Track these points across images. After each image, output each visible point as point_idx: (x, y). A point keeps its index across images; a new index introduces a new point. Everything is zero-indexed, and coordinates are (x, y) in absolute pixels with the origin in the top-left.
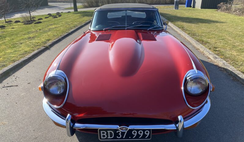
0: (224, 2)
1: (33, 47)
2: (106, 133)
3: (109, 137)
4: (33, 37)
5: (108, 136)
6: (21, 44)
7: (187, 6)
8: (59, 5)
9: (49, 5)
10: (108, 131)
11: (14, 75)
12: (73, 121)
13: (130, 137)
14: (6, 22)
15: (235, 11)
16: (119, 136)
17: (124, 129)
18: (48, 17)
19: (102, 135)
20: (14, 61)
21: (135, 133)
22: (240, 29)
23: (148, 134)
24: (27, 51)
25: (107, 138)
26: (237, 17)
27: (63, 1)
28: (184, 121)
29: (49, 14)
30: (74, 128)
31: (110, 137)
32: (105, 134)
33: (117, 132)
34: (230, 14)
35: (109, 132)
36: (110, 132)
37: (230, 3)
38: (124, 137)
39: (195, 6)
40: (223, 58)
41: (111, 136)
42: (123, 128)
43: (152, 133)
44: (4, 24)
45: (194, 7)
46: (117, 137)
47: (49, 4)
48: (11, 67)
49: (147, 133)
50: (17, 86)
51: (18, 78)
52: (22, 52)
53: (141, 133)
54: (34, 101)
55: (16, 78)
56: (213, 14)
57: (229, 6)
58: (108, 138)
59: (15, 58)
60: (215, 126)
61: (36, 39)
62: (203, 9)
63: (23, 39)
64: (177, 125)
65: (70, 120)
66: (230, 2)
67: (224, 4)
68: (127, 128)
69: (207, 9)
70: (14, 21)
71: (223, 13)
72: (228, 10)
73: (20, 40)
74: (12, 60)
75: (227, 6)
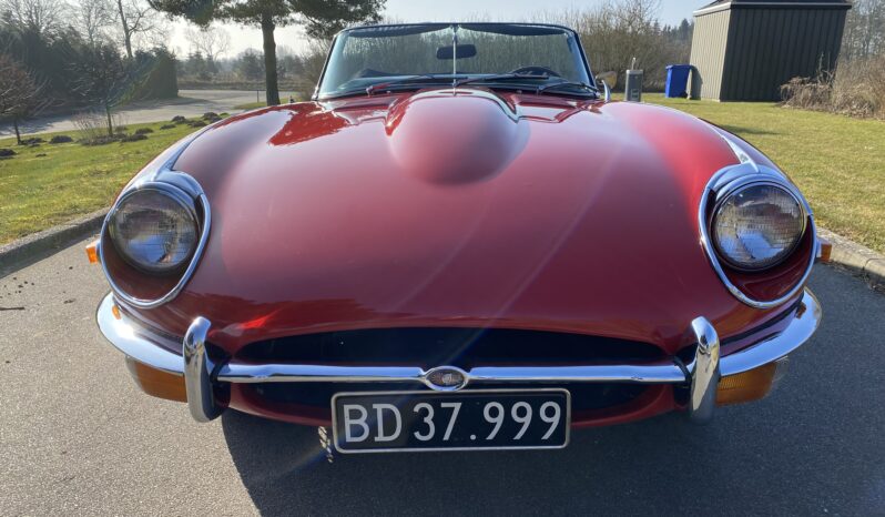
0: (801, 76)
1: (102, 196)
2: (365, 414)
3: (380, 438)
4: (108, 172)
5: (374, 431)
6: (61, 188)
7: (672, 95)
8: (215, 95)
9: (181, 98)
10: (375, 406)
11: (14, 275)
12: (219, 352)
13: (473, 437)
14: (21, 142)
15: (847, 103)
16: (425, 431)
17: (447, 379)
18: (173, 126)
19: (348, 422)
20: (23, 233)
21: (494, 412)
22: (873, 151)
23: (555, 420)
24: (76, 207)
25: (369, 443)
26: (854, 123)
27: (232, 84)
28: (723, 354)
29: (177, 119)
30: (220, 379)
31: (385, 435)
32: (361, 422)
33: (416, 409)
34: (827, 115)
35: (379, 407)
36: (384, 410)
37: (825, 79)
38: (446, 437)
39: (699, 93)
40: (827, 225)
41: (389, 430)
42: (445, 372)
43: (574, 418)
44: (14, 146)
45: (695, 96)
46: (417, 435)
47: (182, 92)
48: (9, 249)
49: (550, 412)
50: (22, 308)
51: (29, 284)
52: (60, 208)
53: (522, 412)
54: (82, 357)
55: (20, 286)
56: (768, 114)
57: (821, 87)
58: (377, 439)
59: (31, 225)
60: (832, 438)
61: (119, 175)
62: (727, 103)
63: (70, 177)
64: (690, 367)
65: (203, 340)
66: (825, 76)
67: (803, 82)
68: (463, 377)
69: (743, 103)
70: (49, 140)
71: (802, 112)
72: (819, 101)
73: (60, 178)
74: (15, 231)
75: (815, 89)
